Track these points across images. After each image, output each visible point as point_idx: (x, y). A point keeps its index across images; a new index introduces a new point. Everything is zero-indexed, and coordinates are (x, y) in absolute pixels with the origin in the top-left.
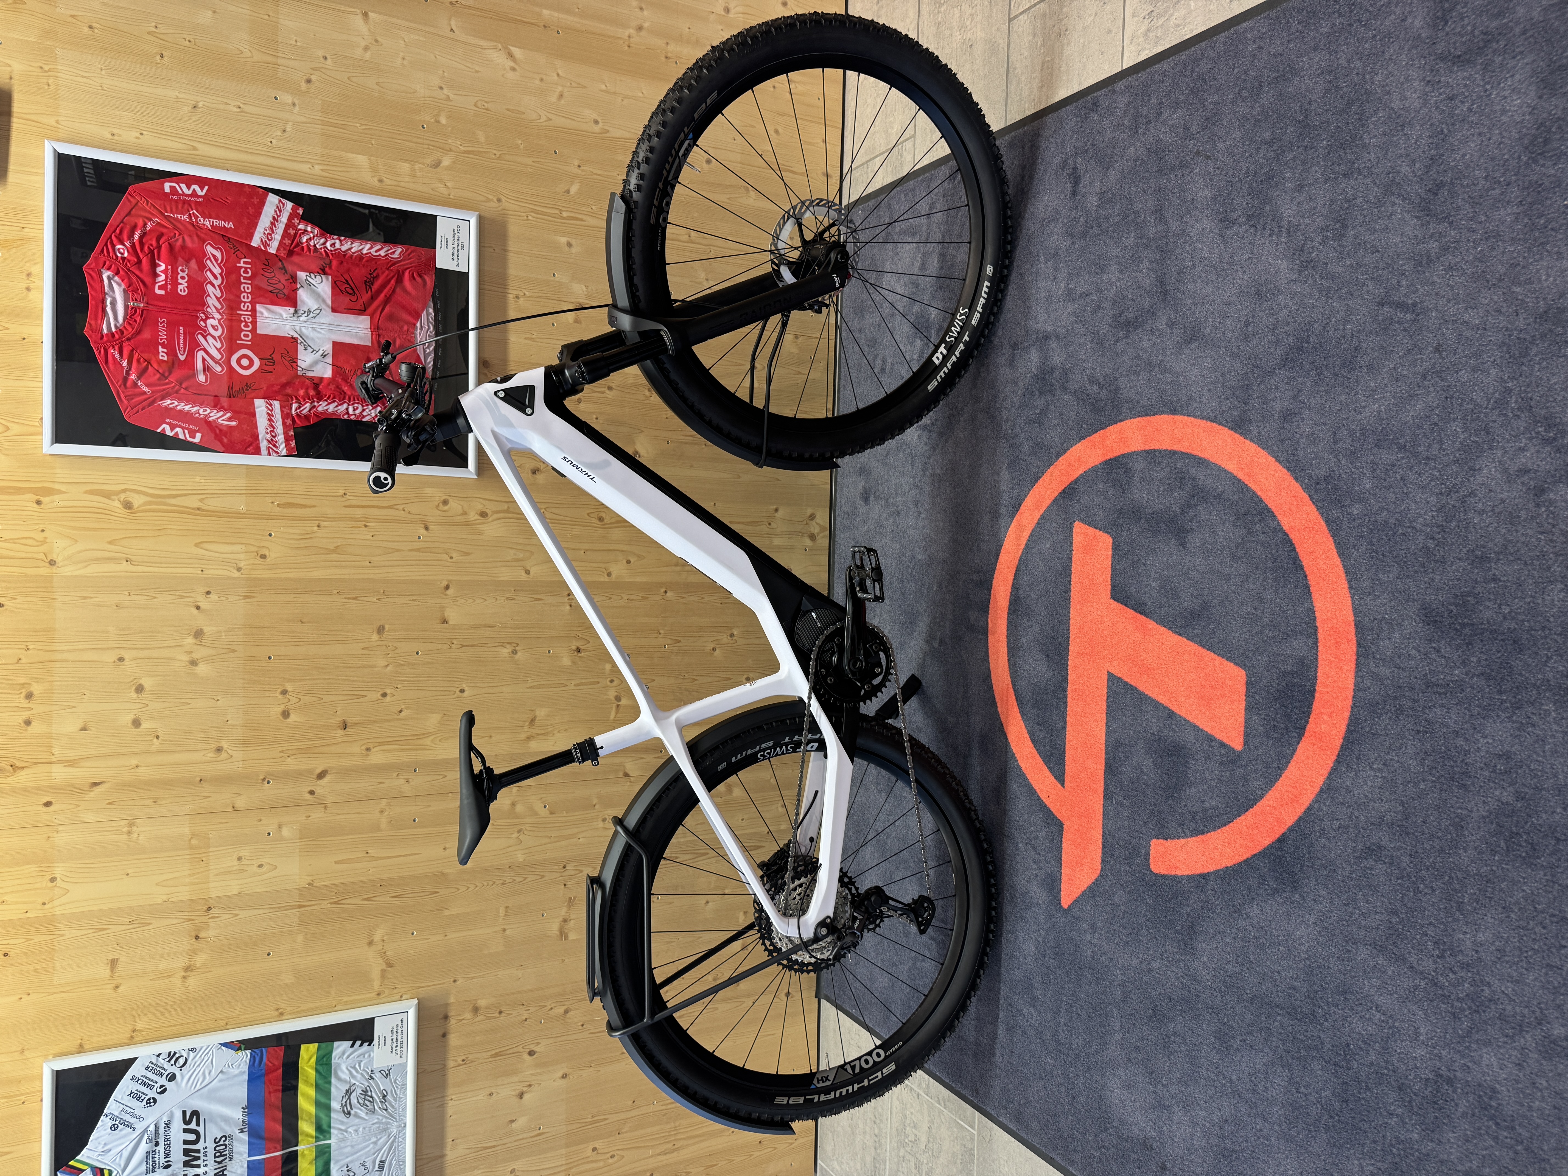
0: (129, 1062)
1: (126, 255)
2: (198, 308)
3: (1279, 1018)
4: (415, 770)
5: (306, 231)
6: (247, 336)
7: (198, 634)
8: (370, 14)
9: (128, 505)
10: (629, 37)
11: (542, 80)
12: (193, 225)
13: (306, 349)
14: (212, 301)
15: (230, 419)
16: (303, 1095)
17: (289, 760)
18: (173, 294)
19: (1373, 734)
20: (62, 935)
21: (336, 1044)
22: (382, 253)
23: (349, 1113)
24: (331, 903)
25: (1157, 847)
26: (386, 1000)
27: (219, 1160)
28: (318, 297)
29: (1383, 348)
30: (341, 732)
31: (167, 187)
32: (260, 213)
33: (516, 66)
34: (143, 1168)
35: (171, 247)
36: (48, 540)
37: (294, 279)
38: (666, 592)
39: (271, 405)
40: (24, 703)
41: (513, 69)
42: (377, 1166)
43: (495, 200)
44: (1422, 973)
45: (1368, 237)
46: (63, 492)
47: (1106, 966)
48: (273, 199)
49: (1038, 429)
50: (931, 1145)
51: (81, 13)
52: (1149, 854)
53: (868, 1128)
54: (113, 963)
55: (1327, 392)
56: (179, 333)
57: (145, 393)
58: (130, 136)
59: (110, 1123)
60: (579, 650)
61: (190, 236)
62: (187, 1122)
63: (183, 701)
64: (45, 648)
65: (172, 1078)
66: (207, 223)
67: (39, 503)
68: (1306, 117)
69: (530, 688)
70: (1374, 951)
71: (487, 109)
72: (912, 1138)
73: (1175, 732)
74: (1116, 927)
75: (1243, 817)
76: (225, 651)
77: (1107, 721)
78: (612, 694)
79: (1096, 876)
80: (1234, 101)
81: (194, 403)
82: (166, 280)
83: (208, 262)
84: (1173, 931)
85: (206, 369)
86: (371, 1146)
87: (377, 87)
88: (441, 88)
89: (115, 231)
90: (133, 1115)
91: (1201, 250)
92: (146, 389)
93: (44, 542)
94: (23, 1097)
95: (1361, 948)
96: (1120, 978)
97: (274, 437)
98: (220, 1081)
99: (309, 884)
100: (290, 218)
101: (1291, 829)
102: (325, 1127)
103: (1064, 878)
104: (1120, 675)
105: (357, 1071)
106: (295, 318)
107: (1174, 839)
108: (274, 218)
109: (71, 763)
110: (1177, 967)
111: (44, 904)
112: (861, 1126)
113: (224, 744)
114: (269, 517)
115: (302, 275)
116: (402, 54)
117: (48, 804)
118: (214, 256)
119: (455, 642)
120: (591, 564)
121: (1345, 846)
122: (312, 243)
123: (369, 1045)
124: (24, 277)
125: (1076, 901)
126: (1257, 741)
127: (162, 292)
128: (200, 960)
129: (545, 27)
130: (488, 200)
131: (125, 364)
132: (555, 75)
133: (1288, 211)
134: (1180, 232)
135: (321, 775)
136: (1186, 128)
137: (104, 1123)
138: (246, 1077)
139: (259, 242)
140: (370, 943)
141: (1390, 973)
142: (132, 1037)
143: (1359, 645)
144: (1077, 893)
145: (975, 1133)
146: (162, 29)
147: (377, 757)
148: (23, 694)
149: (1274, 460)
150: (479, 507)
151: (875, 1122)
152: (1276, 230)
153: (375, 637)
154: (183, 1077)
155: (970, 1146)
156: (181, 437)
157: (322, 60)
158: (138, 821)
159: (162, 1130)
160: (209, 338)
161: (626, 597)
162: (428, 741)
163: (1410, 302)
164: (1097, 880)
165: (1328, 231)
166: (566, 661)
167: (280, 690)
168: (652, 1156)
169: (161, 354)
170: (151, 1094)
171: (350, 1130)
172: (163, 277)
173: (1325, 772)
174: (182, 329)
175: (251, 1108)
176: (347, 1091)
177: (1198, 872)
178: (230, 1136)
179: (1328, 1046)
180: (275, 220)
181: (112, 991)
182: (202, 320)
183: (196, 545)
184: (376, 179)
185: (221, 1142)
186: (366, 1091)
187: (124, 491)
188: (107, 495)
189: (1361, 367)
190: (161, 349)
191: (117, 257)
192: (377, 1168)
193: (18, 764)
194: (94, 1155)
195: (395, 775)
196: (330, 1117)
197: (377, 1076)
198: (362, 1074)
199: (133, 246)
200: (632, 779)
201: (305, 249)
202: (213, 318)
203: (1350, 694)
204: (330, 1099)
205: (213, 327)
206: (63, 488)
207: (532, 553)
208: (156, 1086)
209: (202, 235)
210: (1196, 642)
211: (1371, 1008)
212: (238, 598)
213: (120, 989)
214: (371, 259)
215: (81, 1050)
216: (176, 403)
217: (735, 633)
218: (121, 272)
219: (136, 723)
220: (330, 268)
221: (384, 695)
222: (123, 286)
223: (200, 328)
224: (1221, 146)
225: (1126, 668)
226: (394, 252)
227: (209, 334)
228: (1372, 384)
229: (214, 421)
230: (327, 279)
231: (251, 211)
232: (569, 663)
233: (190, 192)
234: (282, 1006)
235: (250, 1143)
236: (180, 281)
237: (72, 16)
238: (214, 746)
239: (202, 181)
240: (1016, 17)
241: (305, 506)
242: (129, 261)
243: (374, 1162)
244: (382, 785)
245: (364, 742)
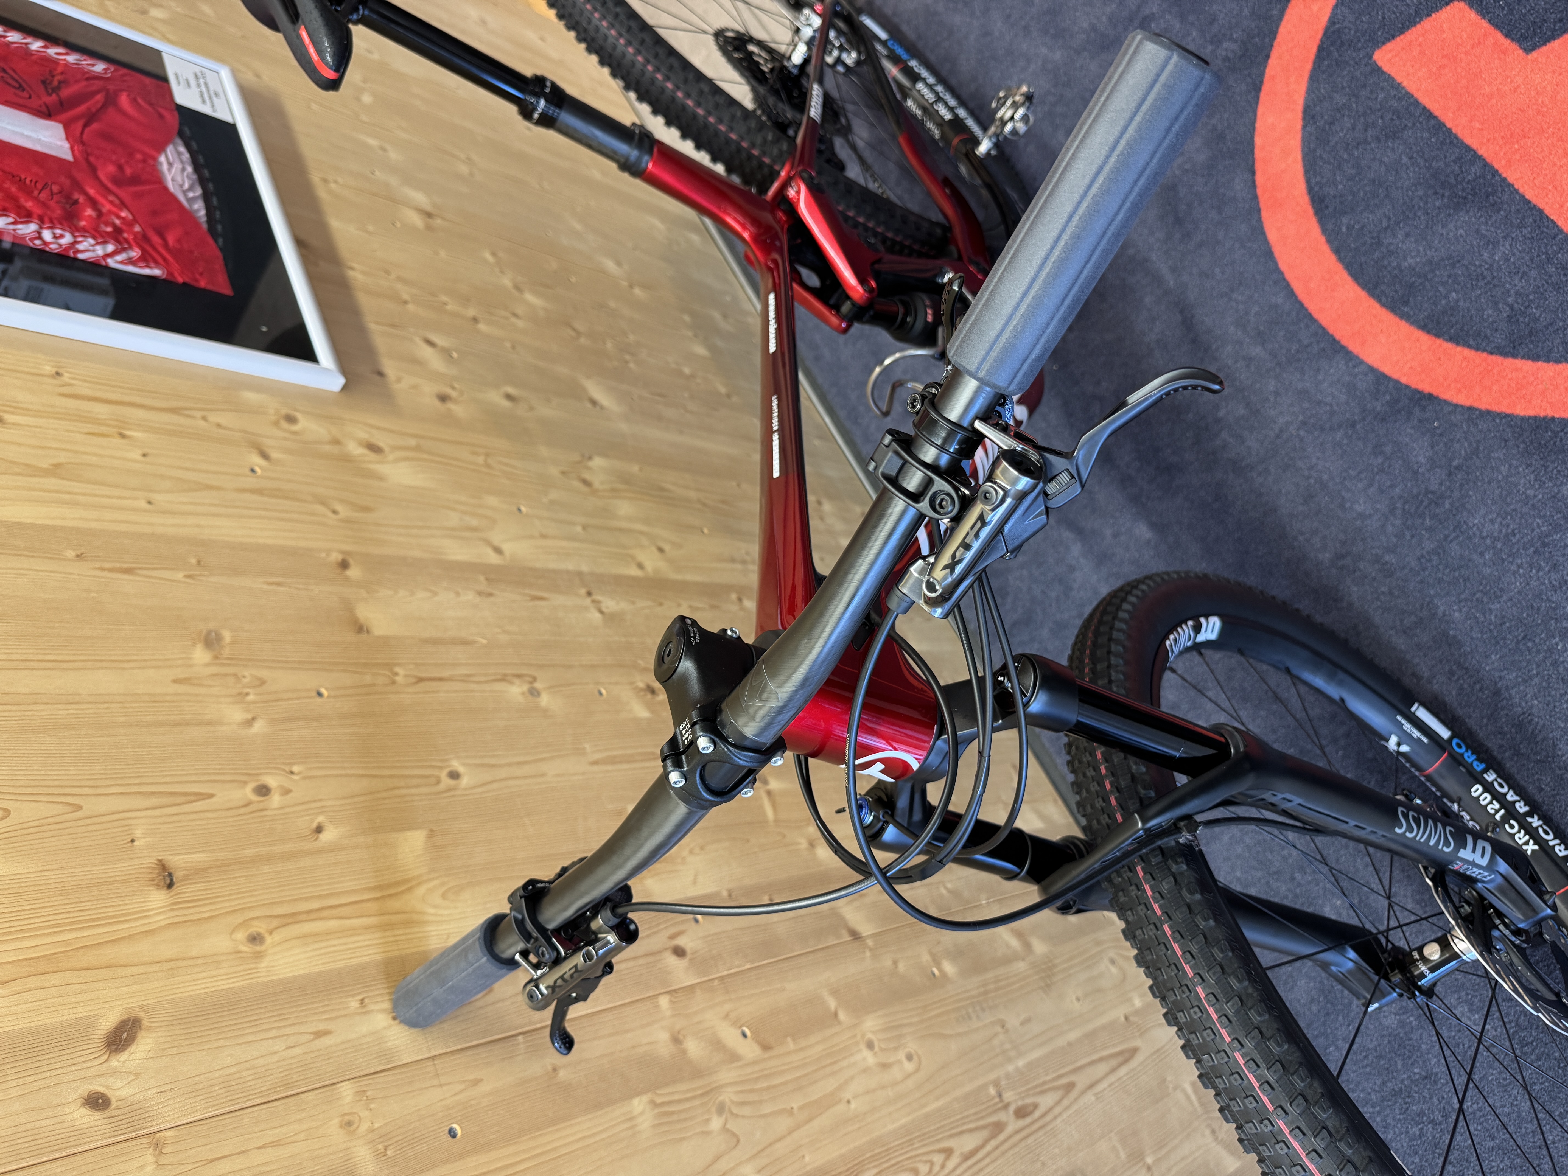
22: (69, 59)
30: (158, 898)
135: (121, 1038)
147: (289, 959)
153: (200, 655)
221: (262, 791)
226: (92, 65)
244: (327, 1041)
245: (239, 918)
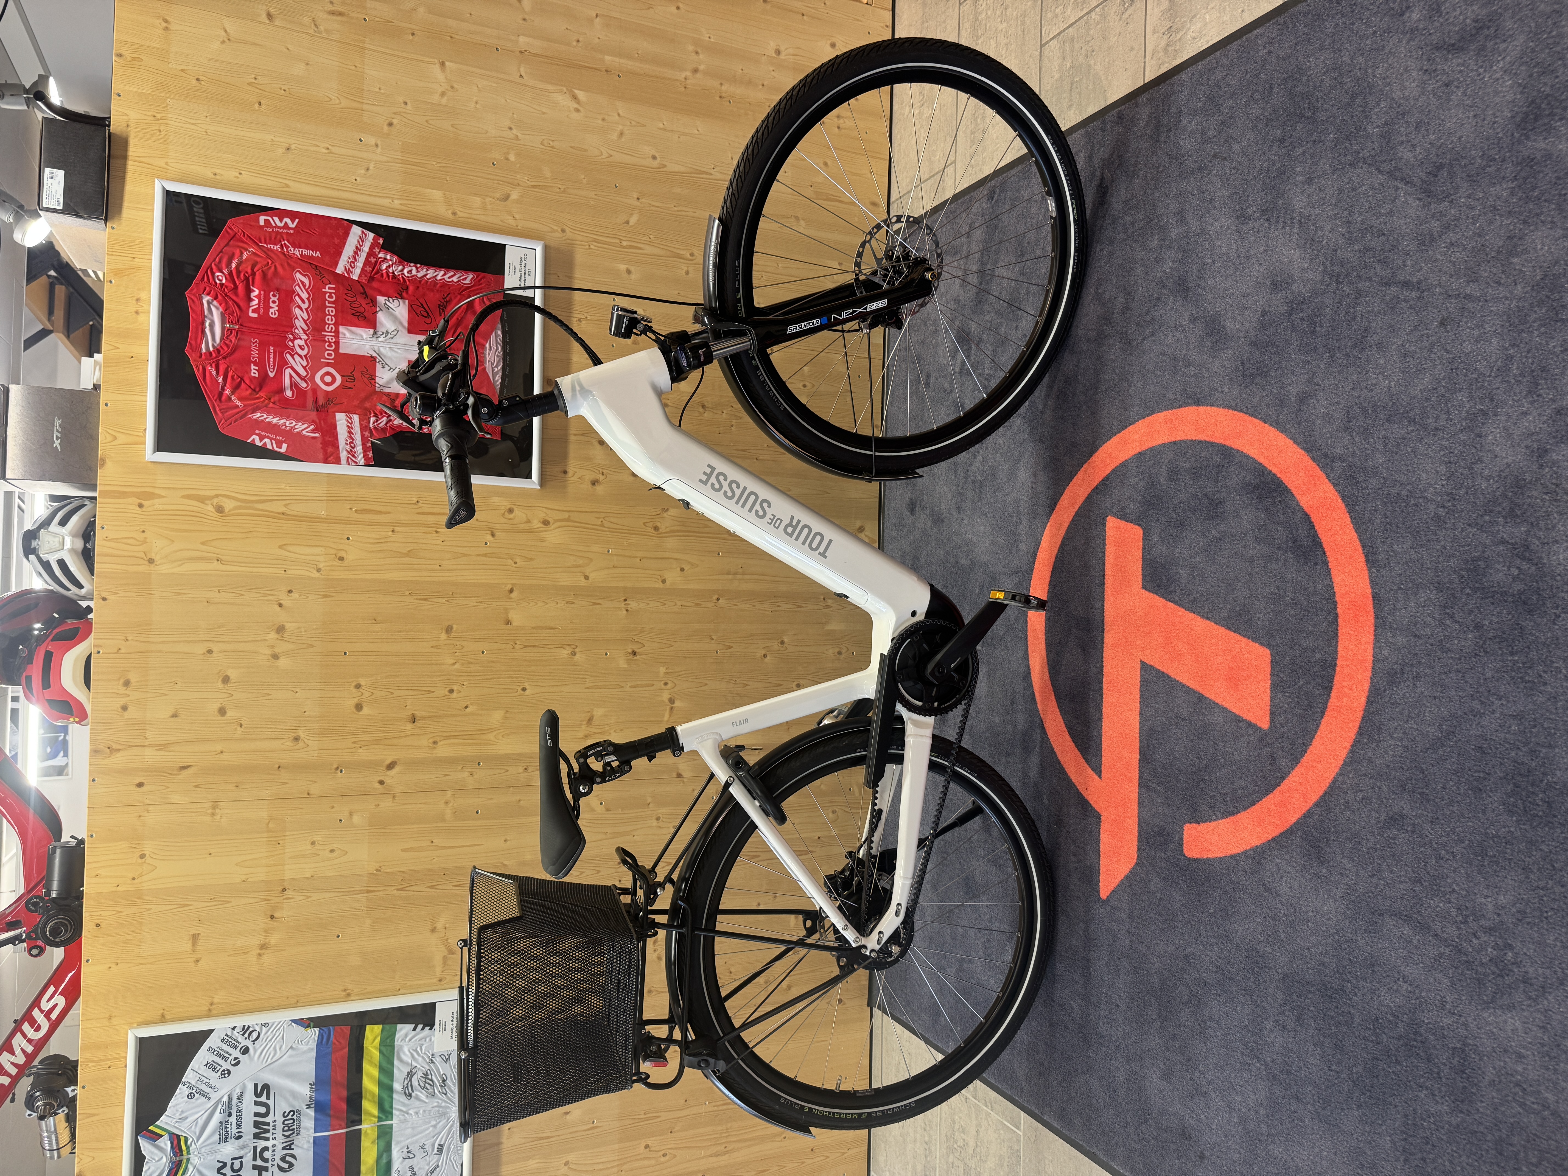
0: (207, 1033)
1: (224, 281)
2: (287, 330)
3: (1310, 996)
4: (479, 764)
5: (385, 259)
6: (331, 355)
7: (281, 629)
8: (447, 63)
9: (220, 509)
10: (686, 79)
11: (603, 119)
12: (284, 254)
13: (383, 367)
14: (299, 323)
15: (313, 431)
16: (367, 1074)
17: (361, 750)
18: (264, 317)
19: (1393, 704)
20: (149, 910)
21: (399, 1026)
22: (455, 279)
23: (410, 1095)
24: (398, 890)
25: (1190, 831)
26: (447, 986)
27: (287, 1133)
28: (395, 319)
29: (1391, 326)
30: (410, 726)
31: (262, 220)
32: (345, 243)
33: (580, 108)
34: (217, 1137)
35: (264, 275)
36: (148, 540)
37: (374, 302)
38: (718, 599)
39: (351, 418)
40: (122, 690)
41: (577, 110)
42: (436, 1149)
43: (559, 230)
44: (1446, 940)
45: (1375, 222)
46: (162, 497)
47: (1144, 955)
48: (356, 230)
49: (1072, 430)
50: (978, 1150)
51: (190, 68)
52: (1182, 839)
53: (918, 1136)
54: (195, 938)
55: (1339, 373)
56: (269, 352)
57: (237, 407)
58: (230, 175)
59: (187, 1092)
60: (634, 653)
61: (282, 265)
62: (258, 1095)
63: (266, 692)
64: (142, 639)
65: (246, 1051)
66: (297, 253)
67: (141, 506)
68: (1314, 113)
69: (588, 688)
70: (1400, 921)
71: (552, 147)
72: (961, 1143)
73: (1205, 715)
74: (1152, 915)
75: (1271, 796)
76: (304, 646)
77: (1141, 710)
78: (666, 696)
79: (1133, 864)
80: (1247, 105)
81: (282, 416)
82: (259, 304)
83: (297, 288)
84: (1206, 914)
85: (294, 385)
86: (431, 1129)
87: (452, 129)
88: (511, 129)
89: (214, 260)
90: (209, 1085)
91: (1220, 246)
92: (238, 403)
93: (144, 542)
94: (109, 1062)
95: (1387, 918)
96: (1156, 966)
97: (353, 448)
98: (290, 1056)
99: (377, 870)
100: (372, 248)
101: (1317, 804)
102: (387, 1106)
103: (1102, 870)
104: (1152, 664)
105: (419, 1055)
106: (374, 339)
107: (1206, 821)
108: (357, 248)
109: (162, 747)
110: (1211, 951)
111: (134, 879)
112: (912, 1135)
113: (301, 734)
114: (348, 522)
115: (381, 299)
116: (475, 99)
117: (140, 785)
118: (302, 282)
119: (518, 642)
120: (648, 572)
121: (1368, 817)
122: (391, 270)
123: (431, 1029)
124: (134, 302)
125: (1114, 891)
126: (1282, 719)
127: (255, 315)
128: (274, 939)
129: (607, 71)
130: (553, 231)
131: (220, 380)
132: (616, 115)
133: (1299, 203)
134: (1200, 231)
135: (391, 766)
136: (1204, 133)
137: (182, 1091)
138: (314, 1054)
139: (343, 269)
140: (433, 930)
141: (1415, 942)
142: (210, 1010)
143: (1377, 617)
144: (1115, 883)
145: (1021, 1134)
146: (260, 80)
147: (444, 750)
148: (121, 682)
149: (1292, 442)
150: (542, 515)
151: (925, 1130)
152: (1289, 222)
153: (444, 636)
154: (255, 1051)
155: (1016, 1148)
156: (269, 447)
157: (403, 105)
158: (222, 804)
159: (234, 1101)
160: (296, 357)
161: (679, 603)
162: (491, 736)
163: (1415, 280)
164: (1133, 868)
165: (1336, 219)
166: (623, 664)
167: (354, 684)
168: (703, 1158)
169: (253, 371)
170: (226, 1066)
171: (411, 1112)
172: (256, 301)
173: (1348, 745)
174: (272, 348)
175: (318, 1084)
176: (409, 1073)
177: (1229, 853)
178: (298, 1111)
179: (1357, 1020)
180: (358, 250)
181: (193, 965)
182: (290, 340)
183: (281, 547)
184: (450, 212)
185: (290, 1117)
186: (426, 1075)
187: (217, 496)
188: (202, 499)
189: (1370, 346)
190: (253, 367)
191: (216, 283)
192: (435, 1152)
193: (115, 746)
194: (171, 1121)
195: (460, 768)
196: (392, 1098)
197: (437, 1060)
198: (423, 1058)
199: (231, 273)
200: (685, 780)
201: (385, 275)
202: (300, 338)
203: (1369, 665)
204: (392, 1080)
205: (300, 347)
206: (162, 493)
207: (591, 560)
208: (231, 1058)
209: (293, 264)
210: (1223, 625)
211: (1398, 979)
212: (317, 597)
213: (201, 963)
214: (444, 285)
215: (163, 1020)
216: (265, 416)
217: (786, 640)
218: (220, 297)
219: (222, 711)
220: (407, 293)
221: (451, 691)
222: (221, 310)
223: (288, 347)
224: (1236, 147)
225: (1157, 656)
226: (465, 279)
227: (297, 353)
228: (1382, 362)
229: (299, 433)
230: (404, 303)
231: (336, 241)
232: (625, 666)
233: (282, 225)
234: (350, 987)
235: (316, 1119)
236: (272, 305)
237: (182, 70)
238: (292, 735)
239: (293, 215)
240: (1047, 43)
241: (381, 513)
242: (227, 287)
243: (433, 1145)
244: (447, 778)
245: (432, 735)
